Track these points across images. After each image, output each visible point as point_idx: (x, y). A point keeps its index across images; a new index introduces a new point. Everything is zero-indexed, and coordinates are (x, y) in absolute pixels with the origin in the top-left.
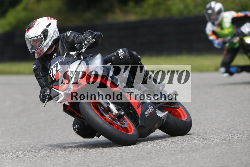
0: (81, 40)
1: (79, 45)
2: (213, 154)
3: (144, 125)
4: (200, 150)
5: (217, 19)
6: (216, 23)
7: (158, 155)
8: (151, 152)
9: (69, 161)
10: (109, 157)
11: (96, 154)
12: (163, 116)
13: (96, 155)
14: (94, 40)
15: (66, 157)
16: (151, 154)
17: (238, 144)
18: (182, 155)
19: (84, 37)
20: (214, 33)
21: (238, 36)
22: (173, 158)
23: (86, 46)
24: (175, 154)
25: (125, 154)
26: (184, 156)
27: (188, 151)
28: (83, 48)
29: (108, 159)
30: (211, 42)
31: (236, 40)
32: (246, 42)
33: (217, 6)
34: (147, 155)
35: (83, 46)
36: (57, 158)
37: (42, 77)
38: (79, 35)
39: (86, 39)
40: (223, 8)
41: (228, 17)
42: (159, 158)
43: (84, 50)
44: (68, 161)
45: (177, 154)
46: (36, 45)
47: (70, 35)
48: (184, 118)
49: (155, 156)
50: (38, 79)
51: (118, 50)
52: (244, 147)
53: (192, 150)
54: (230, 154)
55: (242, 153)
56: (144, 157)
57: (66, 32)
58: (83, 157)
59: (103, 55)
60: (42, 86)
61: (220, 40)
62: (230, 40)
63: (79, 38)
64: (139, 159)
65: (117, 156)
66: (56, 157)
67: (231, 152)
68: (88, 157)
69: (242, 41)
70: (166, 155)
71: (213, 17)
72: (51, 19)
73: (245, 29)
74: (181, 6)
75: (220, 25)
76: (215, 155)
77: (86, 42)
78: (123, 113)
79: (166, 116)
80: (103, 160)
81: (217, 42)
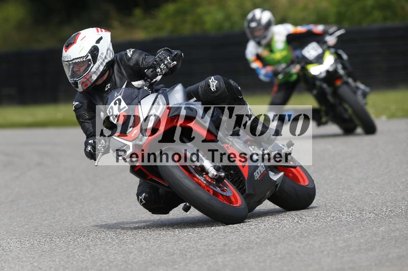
0: (155, 63)
1: (151, 70)
2: (275, 255)
3: (253, 193)
4: (253, 249)
5: (265, 37)
6: (264, 42)
7: (185, 257)
8: (174, 253)
9: (40, 268)
10: (105, 261)
11: (84, 256)
12: (277, 179)
13: (84, 258)
14: (175, 63)
15: (35, 262)
16: (175, 256)
17: (316, 238)
18: (225, 258)
19: (159, 58)
20: (259, 57)
21: (298, 63)
22: (209, 262)
23: (162, 71)
24: (213, 255)
25: (132, 256)
26: (228, 259)
27: (234, 250)
28: (157, 75)
29: (104, 264)
30: (254, 72)
31: (296, 69)
32: (310, 73)
33: (265, 16)
34: (168, 258)
35: (157, 72)
36: (19, 264)
37: (87, 120)
39: (162, 61)
40: (273, 19)
41: (280, 32)
42: (188, 261)
43: (159, 78)
44: (38, 268)
45: (217, 255)
46: (79, 71)
47: (132, 55)
48: (305, 183)
49: (181, 259)
50: (81, 123)
51: (208, 78)
52: (326, 243)
53: (241, 249)
54: (302, 255)
55: (322, 252)
56: (162, 261)
57: (125, 50)
58: (62, 262)
59: (185, 86)
60: (88, 133)
61: (269, 69)
62: (284, 69)
63: (147, 60)
64: (154, 265)
65: (119, 259)
66: (18, 261)
67: (304, 250)
68: (71, 262)
69: (304, 71)
70: (198, 257)
71: (258, 34)
72: (102, 31)
73: (308, 52)
74: (219, 16)
75: (269, 46)
76: (279, 256)
77: (162, 66)
78: (223, 174)
80: (96, 266)
81: (264, 73)
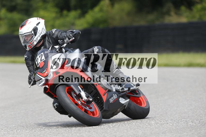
3: (108, 109)
12: (125, 103)
28: (64, 44)
35: (64, 42)
37: (31, 65)
38: (62, 32)
46: (28, 40)
47: (55, 32)
48: (144, 106)
50: (28, 67)
63: (62, 35)
77: (67, 39)
78: (91, 99)
79: (128, 103)
